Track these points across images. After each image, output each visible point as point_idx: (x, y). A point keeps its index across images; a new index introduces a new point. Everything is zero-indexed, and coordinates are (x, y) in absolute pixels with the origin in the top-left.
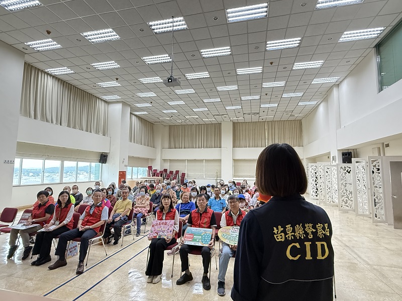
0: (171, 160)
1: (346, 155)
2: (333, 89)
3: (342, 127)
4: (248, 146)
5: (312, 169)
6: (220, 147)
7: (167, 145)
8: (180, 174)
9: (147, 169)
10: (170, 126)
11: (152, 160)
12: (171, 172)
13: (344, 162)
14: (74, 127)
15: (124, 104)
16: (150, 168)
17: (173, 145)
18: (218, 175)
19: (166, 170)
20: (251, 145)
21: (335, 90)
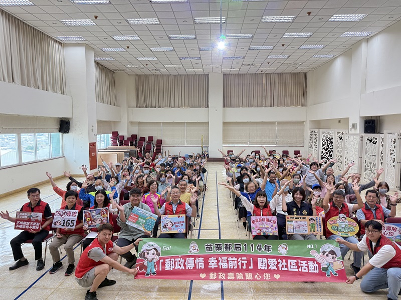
0: (140, 123)
1: (369, 123)
2: (361, 44)
3: (368, 92)
4: (240, 105)
5: (324, 136)
6: (208, 107)
7: (134, 102)
8: (155, 141)
9: (110, 135)
10: (137, 76)
11: (115, 123)
12: (142, 139)
13: (366, 131)
14: (29, 86)
15: (88, 47)
16: (115, 134)
17: (142, 103)
18: (205, 142)
19: (134, 136)
20: (244, 103)
21: (364, 46)
